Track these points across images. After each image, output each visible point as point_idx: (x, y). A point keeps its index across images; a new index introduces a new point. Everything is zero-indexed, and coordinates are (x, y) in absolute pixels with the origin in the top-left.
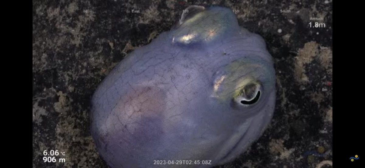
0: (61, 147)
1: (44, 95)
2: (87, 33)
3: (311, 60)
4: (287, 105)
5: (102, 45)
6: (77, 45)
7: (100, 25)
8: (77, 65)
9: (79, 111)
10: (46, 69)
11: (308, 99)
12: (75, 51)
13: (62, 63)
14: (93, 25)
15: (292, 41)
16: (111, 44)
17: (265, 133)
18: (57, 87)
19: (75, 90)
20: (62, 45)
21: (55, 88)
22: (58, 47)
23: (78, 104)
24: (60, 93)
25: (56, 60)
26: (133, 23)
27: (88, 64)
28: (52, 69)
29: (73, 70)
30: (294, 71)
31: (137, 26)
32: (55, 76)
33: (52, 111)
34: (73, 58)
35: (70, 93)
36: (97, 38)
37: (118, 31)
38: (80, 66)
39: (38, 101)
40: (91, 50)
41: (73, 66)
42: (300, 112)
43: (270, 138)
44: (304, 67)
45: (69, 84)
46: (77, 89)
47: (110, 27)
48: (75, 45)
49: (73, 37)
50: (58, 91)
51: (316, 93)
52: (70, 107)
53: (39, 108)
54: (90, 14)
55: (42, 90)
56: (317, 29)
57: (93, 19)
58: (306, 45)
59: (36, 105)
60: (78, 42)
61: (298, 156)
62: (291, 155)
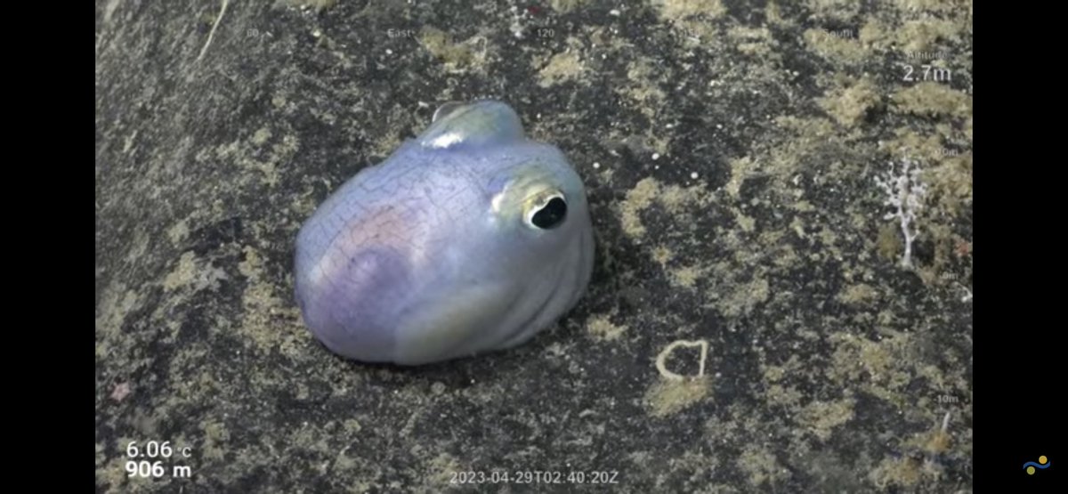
0: (252, 322)
1: (221, 252)
2: (288, 168)
3: (649, 203)
4: (613, 266)
5: (312, 184)
6: (272, 185)
7: (308, 158)
8: (273, 213)
9: (280, 274)
10: (221, 220)
11: (647, 257)
12: (269, 194)
13: (247, 209)
14: (296, 157)
15: (617, 179)
16: (327, 183)
17: (580, 302)
18: (242, 241)
19: (271, 245)
20: (248, 186)
21: (238, 242)
22: (241, 188)
23: (278, 264)
24: (248, 249)
25: (238, 206)
26: (360, 155)
27: (291, 211)
28: (233, 219)
29: (267, 219)
30: (623, 220)
32: (239, 228)
33: (236, 274)
34: (266, 203)
35: (264, 250)
36: (304, 175)
37: (338, 166)
38: (278, 214)
39: (212, 260)
40: (295, 192)
41: (265, 214)
42: (635, 275)
43: (588, 311)
44: (638, 214)
45: (261, 238)
46: (274, 245)
47: (324, 161)
48: (268, 185)
49: (263, 174)
50: (243, 246)
51: (658, 249)
52: (264, 270)
53: (214, 270)
54: (291, 142)
55: (216, 247)
56: (656, 162)
57: (296, 149)
58: (639, 184)
59: (209, 265)
60: (273, 180)
61: (634, 336)
62: (623, 333)
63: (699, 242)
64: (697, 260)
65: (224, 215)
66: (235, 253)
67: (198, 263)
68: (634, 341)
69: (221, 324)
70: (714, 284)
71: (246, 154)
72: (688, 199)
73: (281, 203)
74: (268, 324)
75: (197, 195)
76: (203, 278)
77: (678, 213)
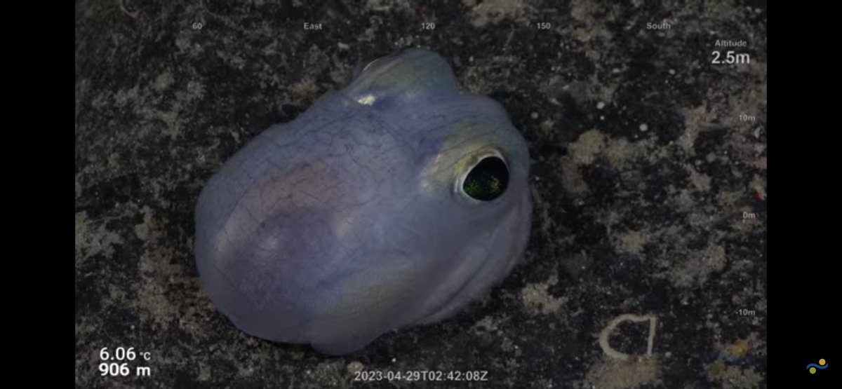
0: (149, 293)
1: (116, 213)
2: (192, 118)
3: (592, 158)
4: (552, 230)
5: (218, 136)
6: (174, 137)
7: (214, 106)
8: (175, 168)
9: (181, 238)
10: (117, 176)
11: (590, 219)
12: (170, 147)
13: (147, 165)
14: (201, 105)
15: (557, 131)
16: (235, 135)
17: (514, 271)
18: (139, 201)
19: (171, 206)
20: (147, 138)
21: (135, 202)
22: (140, 141)
23: (179, 226)
24: (146, 209)
25: (136, 161)
26: (272, 103)
27: (194, 166)
28: (130, 175)
29: (168, 175)
30: (563, 178)
31: (280, 108)
32: (135, 183)
33: (132, 238)
34: (166, 158)
35: (163, 211)
36: (209, 126)
37: (247, 115)
38: (179, 170)
39: (106, 222)
40: (199, 145)
41: (167, 170)
42: (576, 239)
43: (524, 280)
44: (580, 171)
45: (160, 197)
46: (174, 204)
47: (232, 110)
48: (170, 137)
49: (165, 125)
50: (141, 206)
51: (603, 210)
52: (163, 233)
53: (108, 233)
54: (196, 89)
55: (111, 206)
56: (602, 112)
57: (201, 97)
58: (582, 137)
59: (102, 228)
60: (174, 133)
61: (575, 309)
62: (563, 307)
63: (648, 203)
64: (646, 223)
65: (121, 170)
66: (132, 215)
67: (90, 225)
68: (575, 314)
69: (114, 294)
70: (665, 251)
71: (146, 101)
72: (636, 155)
73: (183, 156)
74: (166, 294)
75: (91, 147)
76: (95, 242)
77: (626, 170)
